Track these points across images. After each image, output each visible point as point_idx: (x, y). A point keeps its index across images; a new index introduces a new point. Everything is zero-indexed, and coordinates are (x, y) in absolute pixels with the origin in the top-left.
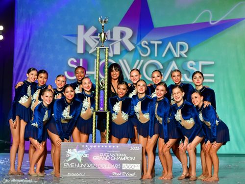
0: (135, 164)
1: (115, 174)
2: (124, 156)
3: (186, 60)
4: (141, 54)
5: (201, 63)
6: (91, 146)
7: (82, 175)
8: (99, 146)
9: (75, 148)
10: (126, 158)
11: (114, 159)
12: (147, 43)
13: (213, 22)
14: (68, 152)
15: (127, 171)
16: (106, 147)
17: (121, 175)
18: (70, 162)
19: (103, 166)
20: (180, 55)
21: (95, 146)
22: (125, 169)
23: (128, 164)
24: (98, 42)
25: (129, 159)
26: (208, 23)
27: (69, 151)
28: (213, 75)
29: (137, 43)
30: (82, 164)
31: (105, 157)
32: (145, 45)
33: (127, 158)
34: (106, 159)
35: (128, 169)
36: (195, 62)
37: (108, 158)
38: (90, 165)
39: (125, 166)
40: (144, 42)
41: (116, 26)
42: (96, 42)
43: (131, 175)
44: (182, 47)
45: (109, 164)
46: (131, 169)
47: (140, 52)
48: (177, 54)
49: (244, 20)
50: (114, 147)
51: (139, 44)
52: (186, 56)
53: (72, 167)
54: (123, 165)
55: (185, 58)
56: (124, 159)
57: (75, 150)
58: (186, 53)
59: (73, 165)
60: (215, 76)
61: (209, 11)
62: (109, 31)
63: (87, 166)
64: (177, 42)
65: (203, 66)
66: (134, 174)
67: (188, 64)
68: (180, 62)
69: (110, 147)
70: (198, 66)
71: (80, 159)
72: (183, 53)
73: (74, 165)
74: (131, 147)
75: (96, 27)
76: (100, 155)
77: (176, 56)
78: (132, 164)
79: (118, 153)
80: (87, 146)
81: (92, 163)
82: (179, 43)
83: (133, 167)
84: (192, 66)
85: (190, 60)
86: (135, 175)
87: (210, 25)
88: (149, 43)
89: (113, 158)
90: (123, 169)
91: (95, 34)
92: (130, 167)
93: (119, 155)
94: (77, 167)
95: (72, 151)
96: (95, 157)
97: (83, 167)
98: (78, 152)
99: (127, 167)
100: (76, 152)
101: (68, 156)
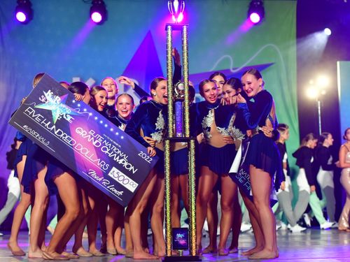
0: (131, 180)
1: (94, 174)
2: (123, 158)
7: (43, 142)
8: (96, 118)
9: (60, 96)
10: (123, 162)
11: (107, 152)
14: (46, 94)
15: (113, 182)
16: (106, 126)
17: (102, 181)
18: (38, 111)
19: (84, 151)
21: (91, 114)
22: (112, 176)
23: (121, 174)
25: (128, 166)
27: (49, 95)
30: (54, 127)
31: (95, 139)
33: (126, 164)
34: (94, 143)
35: (116, 179)
37: (98, 144)
38: (65, 136)
39: (115, 173)
43: (115, 191)
45: (94, 154)
46: (121, 183)
50: (117, 134)
53: (38, 120)
54: (114, 169)
56: (121, 161)
57: (58, 98)
59: (40, 117)
63: (60, 133)
66: (121, 193)
69: (112, 130)
71: (56, 117)
73: (42, 119)
74: (142, 152)
76: (90, 132)
78: (126, 177)
79: (117, 147)
80: (79, 105)
81: (69, 134)
83: (125, 182)
86: (120, 196)
89: (105, 149)
90: (110, 174)
92: (121, 178)
93: (117, 151)
94: (43, 125)
95: (53, 97)
96: (80, 130)
97: (53, 131)
98: (62, 105)
99: (116, 176)
100: (58, 103)
101: (43, 100)
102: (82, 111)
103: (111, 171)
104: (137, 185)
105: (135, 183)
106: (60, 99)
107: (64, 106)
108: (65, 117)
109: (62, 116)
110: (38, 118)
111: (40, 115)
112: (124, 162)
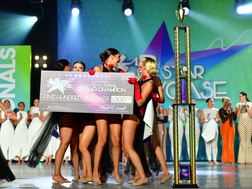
0: (126, 97)
2: (113, 87)
3: (203, 81)
4: (164, 77)
5: (215, 83)
6: (76, 75)
9: (57, 77)
11: (102, 90)
12: (168, 67)
13: (224, 48)
14: (49, 82)
15: (117, 105)
18: (51, 93)
20: (197, 77)
21: (80, 76)
22: (114, 102)
23: (118, 97)
24: (127, 68)
25: (120, 90)
26: (220, 49)
27: (51, 81)
28: (225, 93)
29: (161, 67)
30: (65, 96)
31: (91, 88)
32: (167, 69)
33: (117, 90)
34: (92, 90)
35: (118, 102)
36: (210, 82)
37: (95, 89)
38: (73, 97)
39: (114, 99)
40: (166, 67)
41: (142, 54)
42: (125, 68)
43: (121, 109)
44: (198, 70)
45: (96, 96)
46: (121, 102)
47: (163, 75)
48: (194, 76)
49: (251, 45)
50: (102, 76)
51: (162, 68)
52: (202, 77)
53: (53, 99)
54: (112, 97)
55: (202, 79)
56: (114, 90)
57: (57, 80)
58: (202, 75)
59: (54, 96)
60: (227, 93)
61: (220, 39)
62: (136, 59)
63: (70, 97)
64: (194, 66)
65: (217, 86)
67: (204, 84)
68: (197, 82)
70: (213, 86)
71: (62, 90)
72: (199, 75)
73: (56, 97)
74: (122, 77)
75: (125, 55)
76: (86, 86)
77: (194, 78)
78: (122, 97)
79: (106, 83)
80: (71, 75)
81: (75, 94)
82: (196, 67)
83: (123, 100)
84: (207, 86)
85: (205, 81)
86: (125, 110)
87: (222, 50)
88: (170, 67)
89: (101, 89)
90: (112, 102)
91: (125, 61)
93: (107, 86)
94: (58, 99)
95: (54, 81)
96: (80, 88)
97: (66, 99)
98: (61, 81)
99: (116, 100)
100: (58, 82)
101: (50, 86)
102: (74, 77)
103: (112, 99)
104: (131, 97)
105: (129, 97)
106: (58, 79)
107: (63, 81)
108: (67, 87)
109: (65, 87)
110: (53, 98)
111: (53, 95)
112: (115, 89)
